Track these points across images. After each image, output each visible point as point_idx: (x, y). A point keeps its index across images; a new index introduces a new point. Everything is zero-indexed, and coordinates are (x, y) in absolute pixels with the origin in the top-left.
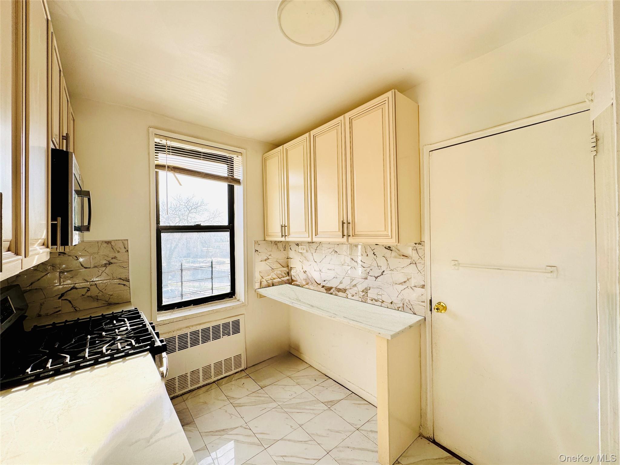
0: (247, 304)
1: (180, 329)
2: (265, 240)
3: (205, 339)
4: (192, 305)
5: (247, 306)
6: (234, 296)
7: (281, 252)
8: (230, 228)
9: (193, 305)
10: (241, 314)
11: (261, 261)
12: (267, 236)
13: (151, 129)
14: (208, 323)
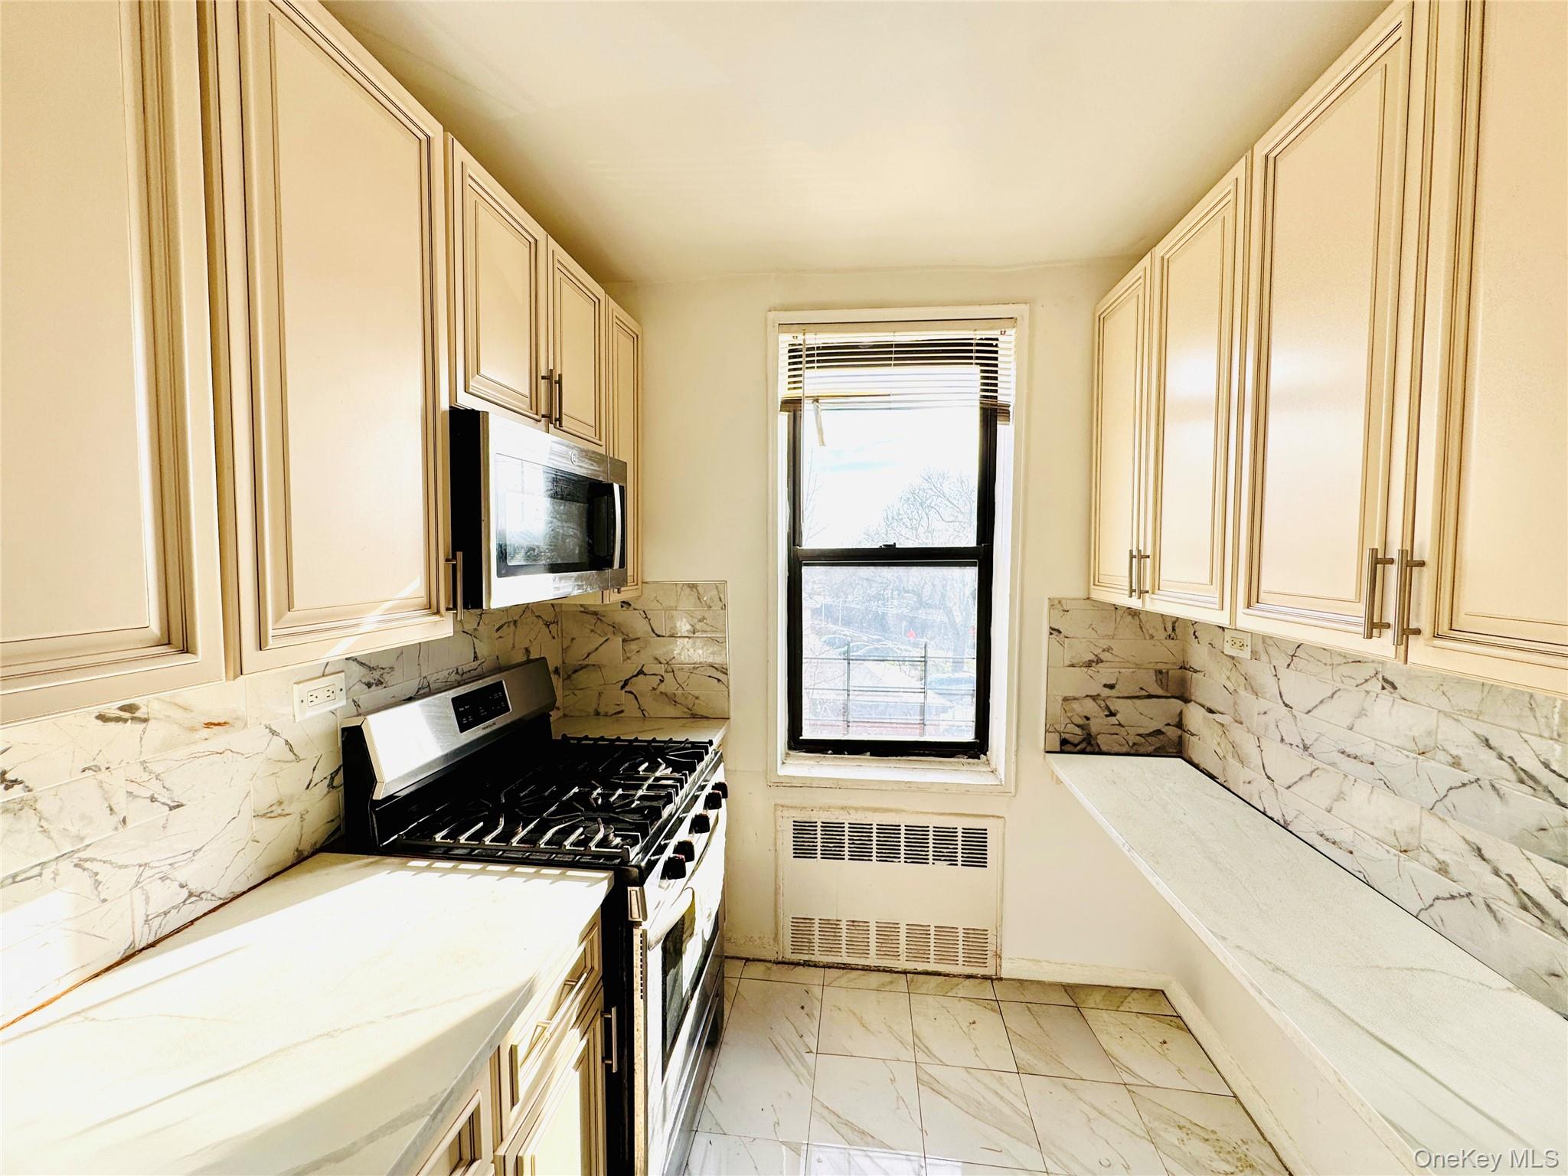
0: (1013, 791)
1: (828, 809)
2: (1088, 598)
3: (885, 853)
4: (869, 753)
5: (1014, 796)
6: (985, 754)
7: (1152, 642)
8: (981, 557)
9: (871, 755)
10: (993, 816)
11: (1072, 666)
12: (1094, 585)
13: (771, 315)
14: (894, 814)
